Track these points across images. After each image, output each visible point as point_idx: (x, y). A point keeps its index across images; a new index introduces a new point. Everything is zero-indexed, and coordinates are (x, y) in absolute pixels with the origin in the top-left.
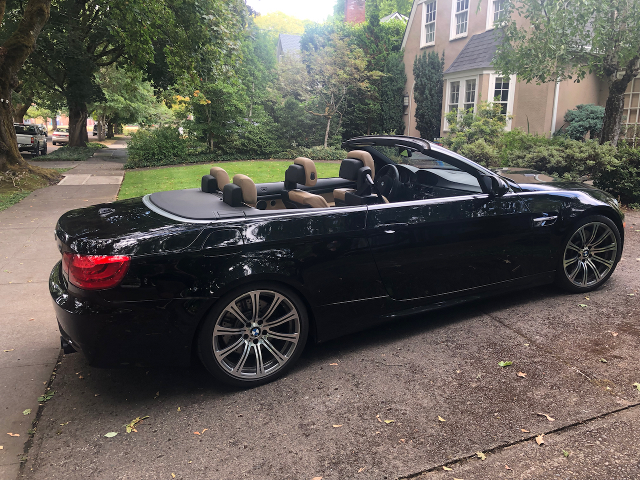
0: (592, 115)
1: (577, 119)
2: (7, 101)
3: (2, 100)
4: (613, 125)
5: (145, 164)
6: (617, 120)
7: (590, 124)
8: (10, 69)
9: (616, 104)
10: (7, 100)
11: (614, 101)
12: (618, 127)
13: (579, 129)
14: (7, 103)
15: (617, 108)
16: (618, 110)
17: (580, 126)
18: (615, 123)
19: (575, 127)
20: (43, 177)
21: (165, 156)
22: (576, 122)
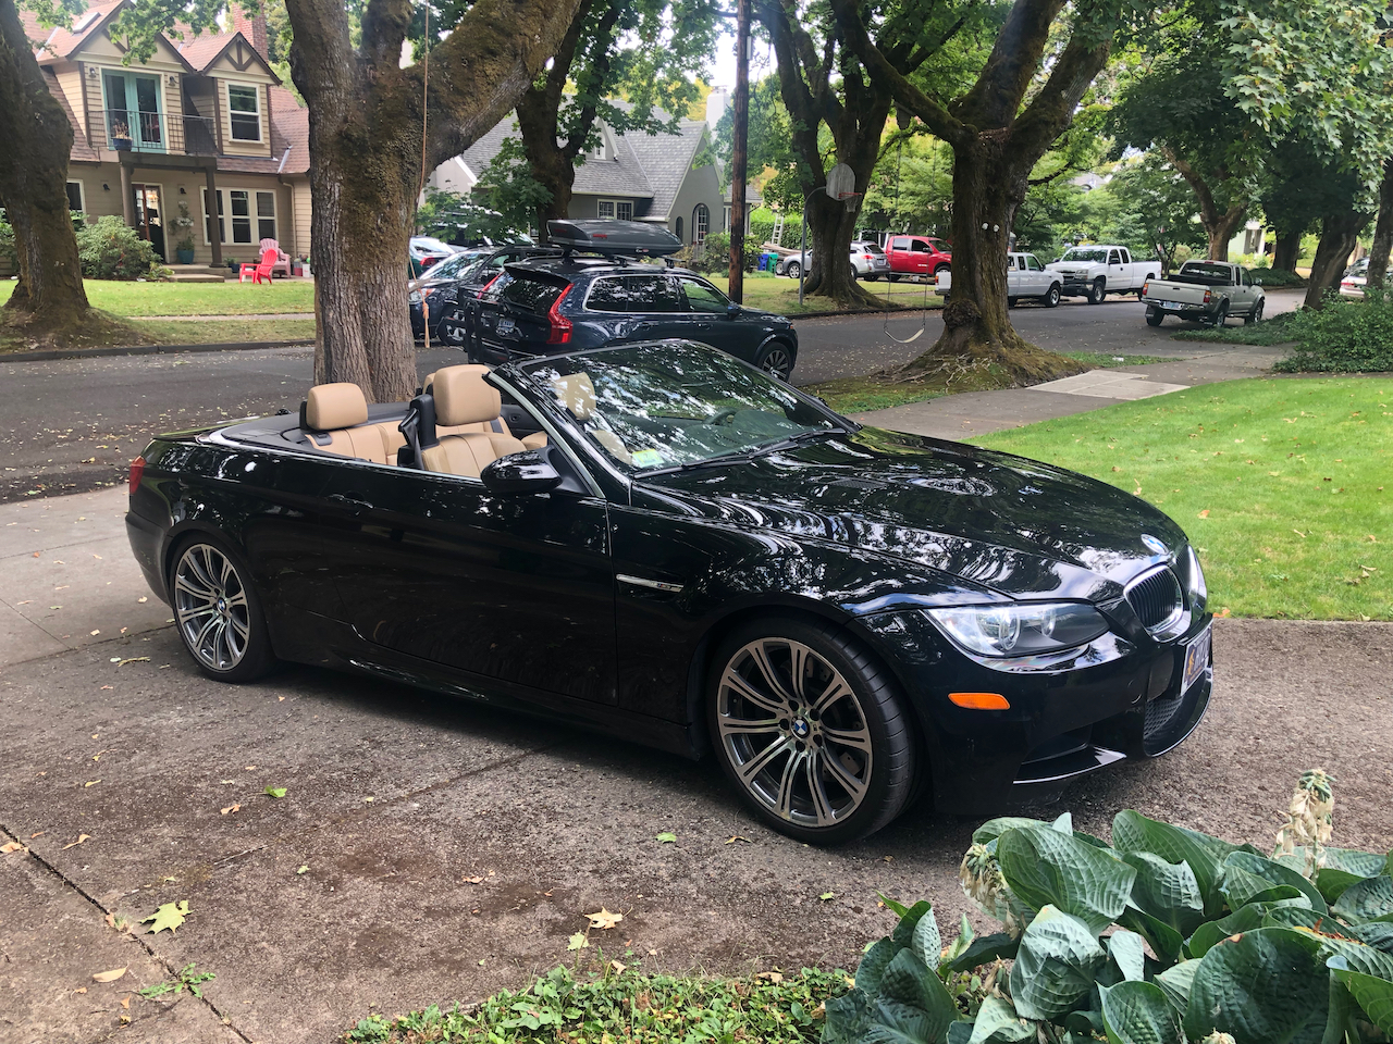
2: (996, 228)
3: (985, 226)
5: (1324, 365)
8: (1011, 167)
10: (996, 226)
14: (996, 230)
20: (1015, 371)
21: (1380, 349)
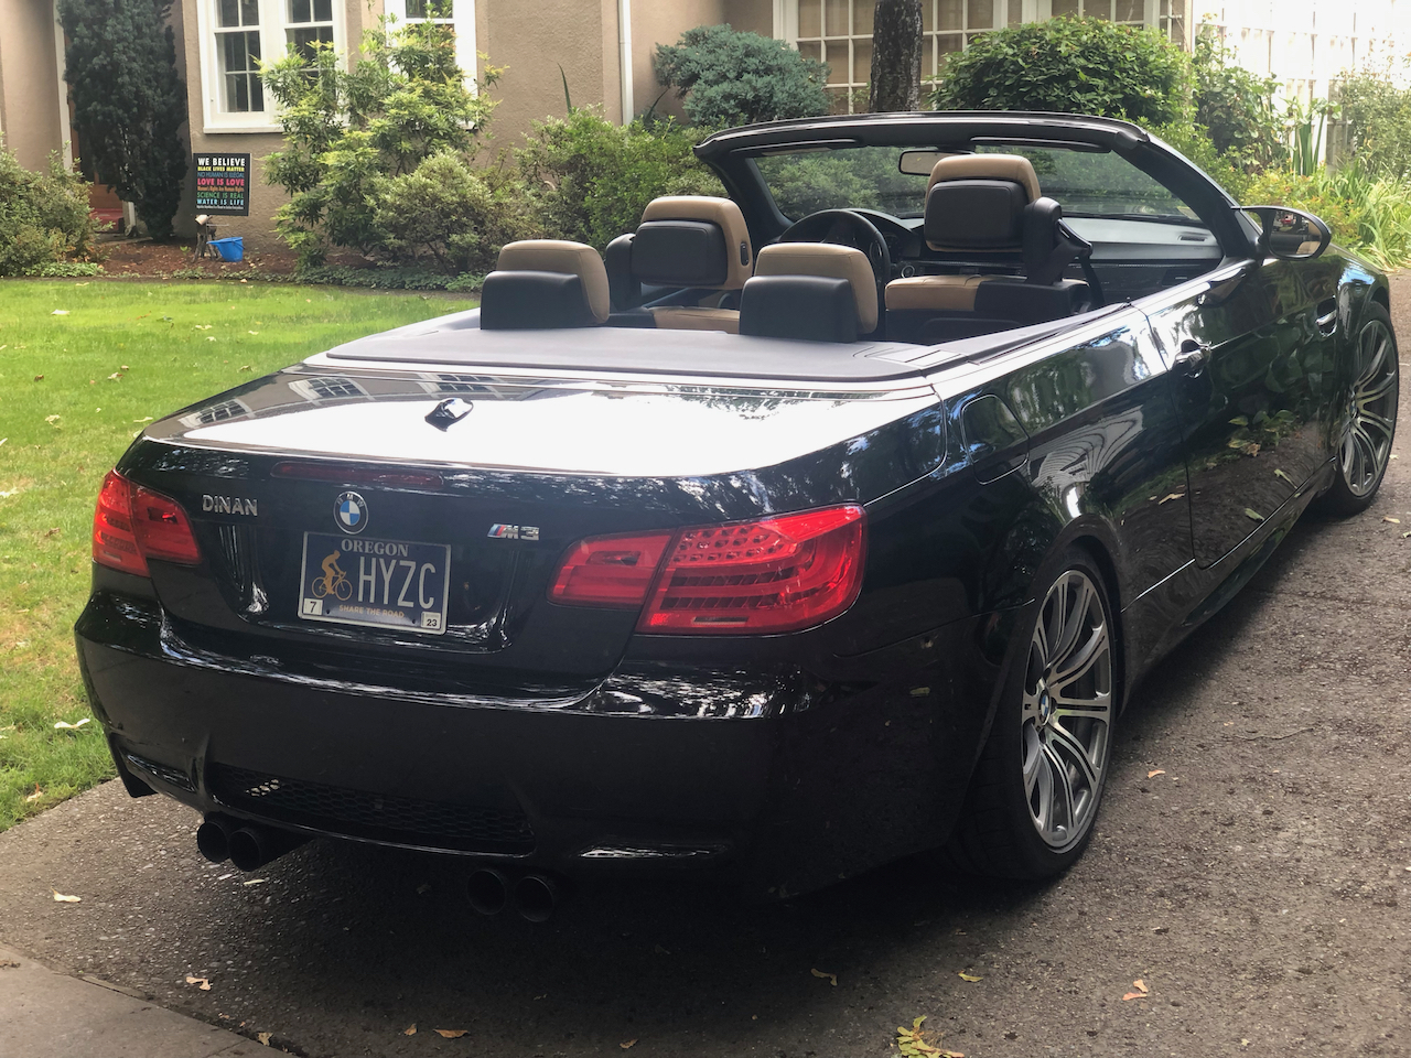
0: (753, 60)
1: (710, 75)
4: (906, 88)
6: (914, 71)
7: (755, 89)
9: (904, 22)
11: (900, 13)
12: (916, 92)
13: (726, 106)
15: (909, 33)
16: (914, 42)
17: (727, 97)
18: (910, 81)
19: (710, 101)
22: (710, 83)
